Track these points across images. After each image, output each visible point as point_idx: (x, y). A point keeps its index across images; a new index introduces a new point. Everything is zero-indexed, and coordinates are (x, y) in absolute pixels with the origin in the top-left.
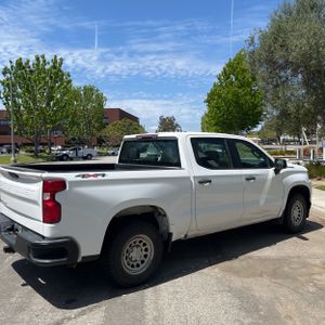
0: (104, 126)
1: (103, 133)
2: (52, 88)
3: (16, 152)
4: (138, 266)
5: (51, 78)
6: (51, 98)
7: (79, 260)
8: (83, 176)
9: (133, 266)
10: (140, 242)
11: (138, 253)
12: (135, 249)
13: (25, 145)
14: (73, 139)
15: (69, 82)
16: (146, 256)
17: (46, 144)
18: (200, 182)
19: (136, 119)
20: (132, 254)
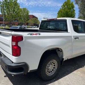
0: (28, 20)
1: (28, 22)
2: (14, 8)
3: (5, 26)
4: (51, 72)
5: (14, 5)
6: (14, 11)
7: (29, 72)
8: (31, 34)
9: (49, 72)
10: (53, 62)
11: (52, 67)
12: (50, 65)
13: (7, 24)
14: (20, 23)
15: (19, 6)
16: (54, 68)
17: (13, 24)
18: (75, 38)
19: (37, 18)
20: (49, 68)
